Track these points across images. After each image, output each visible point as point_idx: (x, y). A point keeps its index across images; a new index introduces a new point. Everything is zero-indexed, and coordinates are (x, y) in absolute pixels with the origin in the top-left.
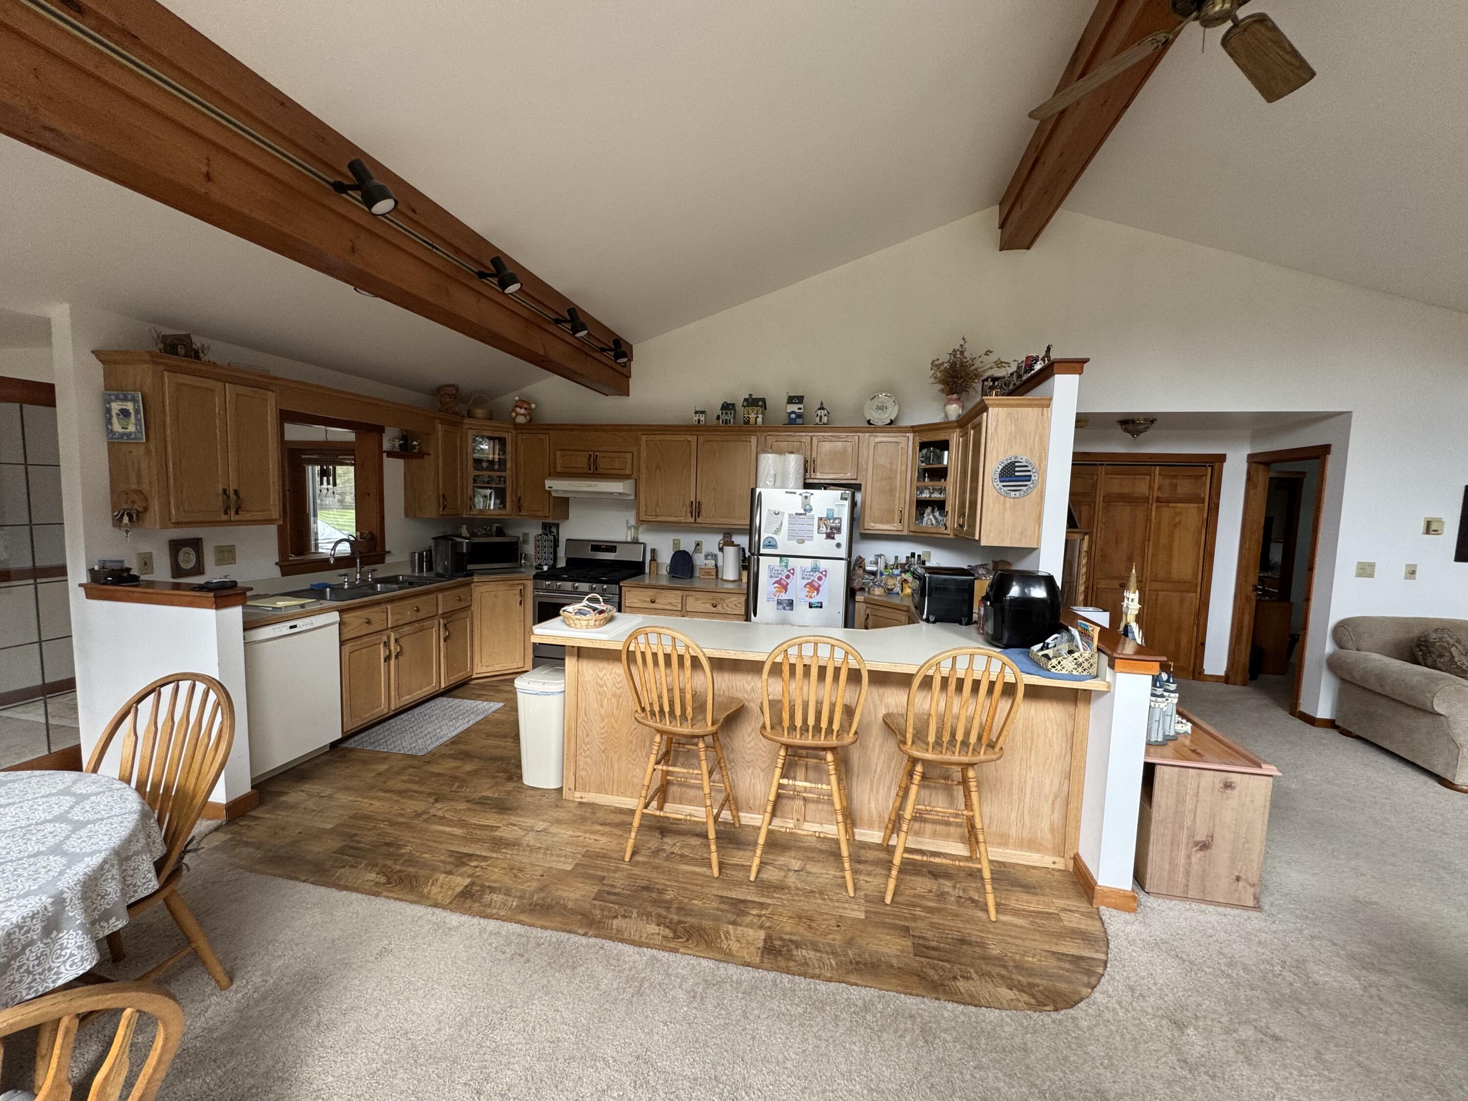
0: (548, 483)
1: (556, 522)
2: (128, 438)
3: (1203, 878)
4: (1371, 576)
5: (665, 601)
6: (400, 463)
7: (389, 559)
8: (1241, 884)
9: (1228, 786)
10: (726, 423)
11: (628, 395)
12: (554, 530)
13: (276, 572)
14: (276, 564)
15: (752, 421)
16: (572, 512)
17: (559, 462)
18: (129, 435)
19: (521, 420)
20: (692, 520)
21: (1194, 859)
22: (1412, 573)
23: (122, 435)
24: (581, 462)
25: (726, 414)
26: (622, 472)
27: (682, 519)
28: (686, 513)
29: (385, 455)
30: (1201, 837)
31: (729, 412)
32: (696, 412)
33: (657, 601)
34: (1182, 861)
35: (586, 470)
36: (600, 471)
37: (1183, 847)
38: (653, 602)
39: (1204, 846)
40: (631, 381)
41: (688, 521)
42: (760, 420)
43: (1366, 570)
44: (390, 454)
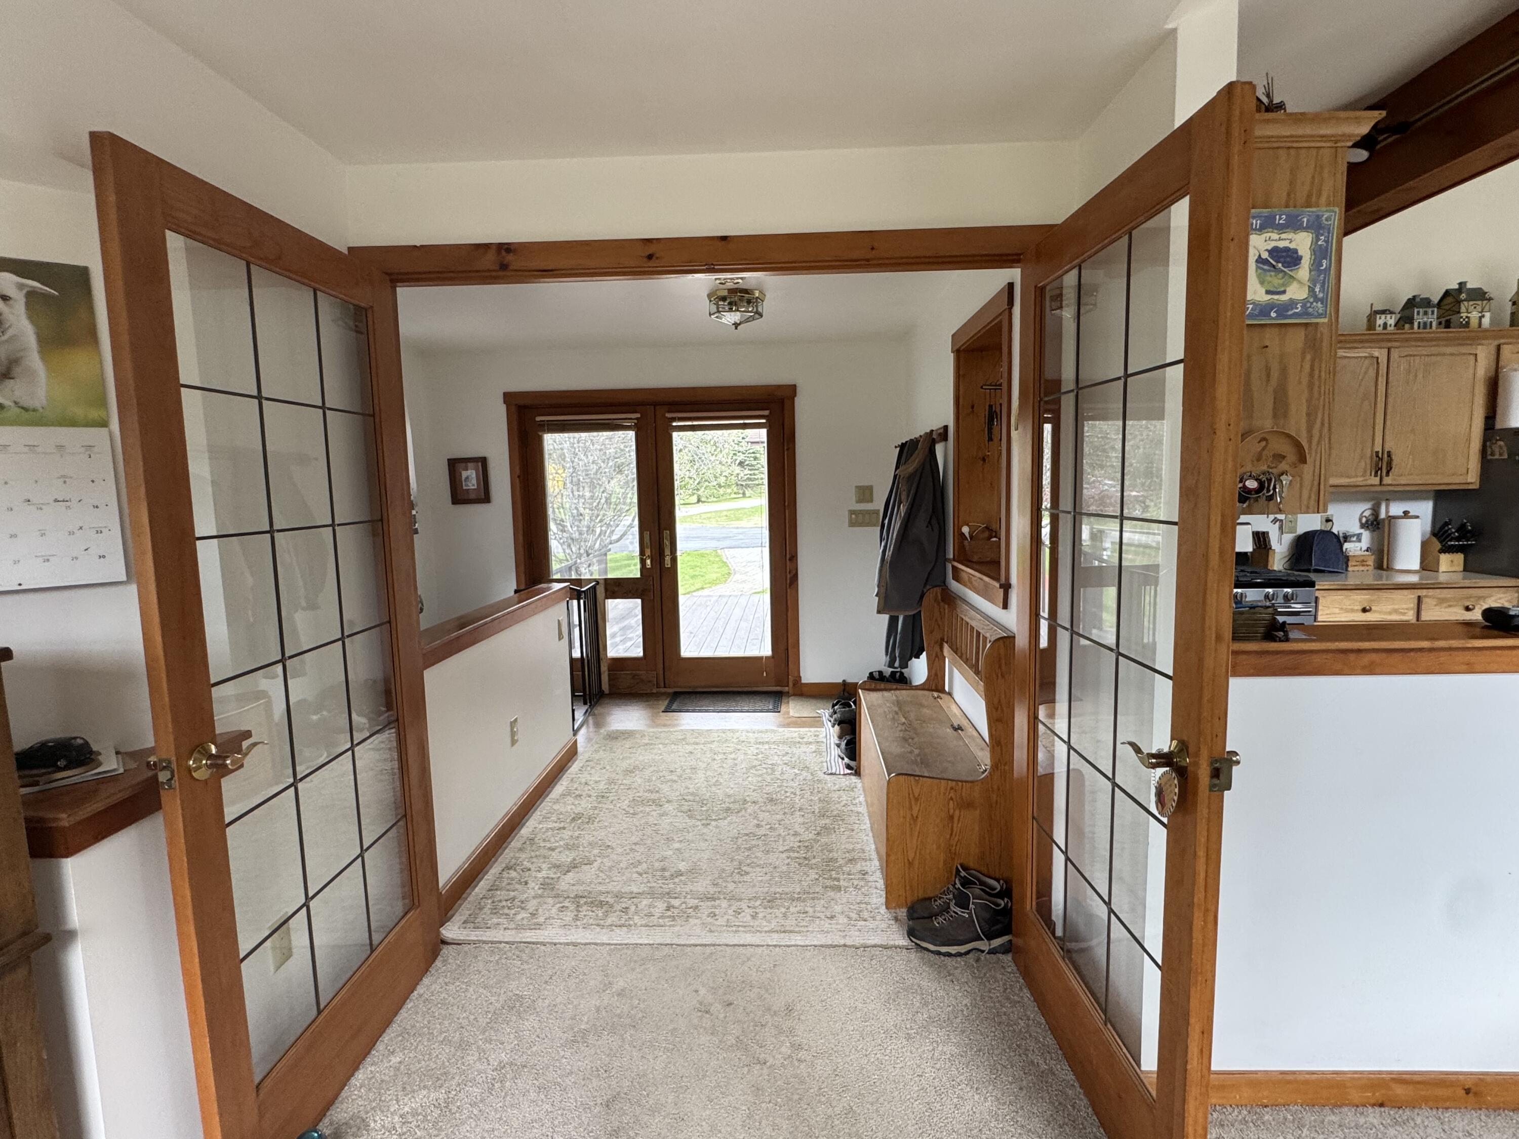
2: (1280, 315)
5: (1389, 608)
10: (1425, 328)
15: (1474, 322)
18: (1283, 309)
20: (1376, 481)
23: (1264, 310)
25: (1426, 313)
27: (1359, 480)
28: (1365, 471)
31: (1430, 310)
33: (1373, 608)
38: (1364, 610)
41: (1369, 482)
42: (1486, 321)
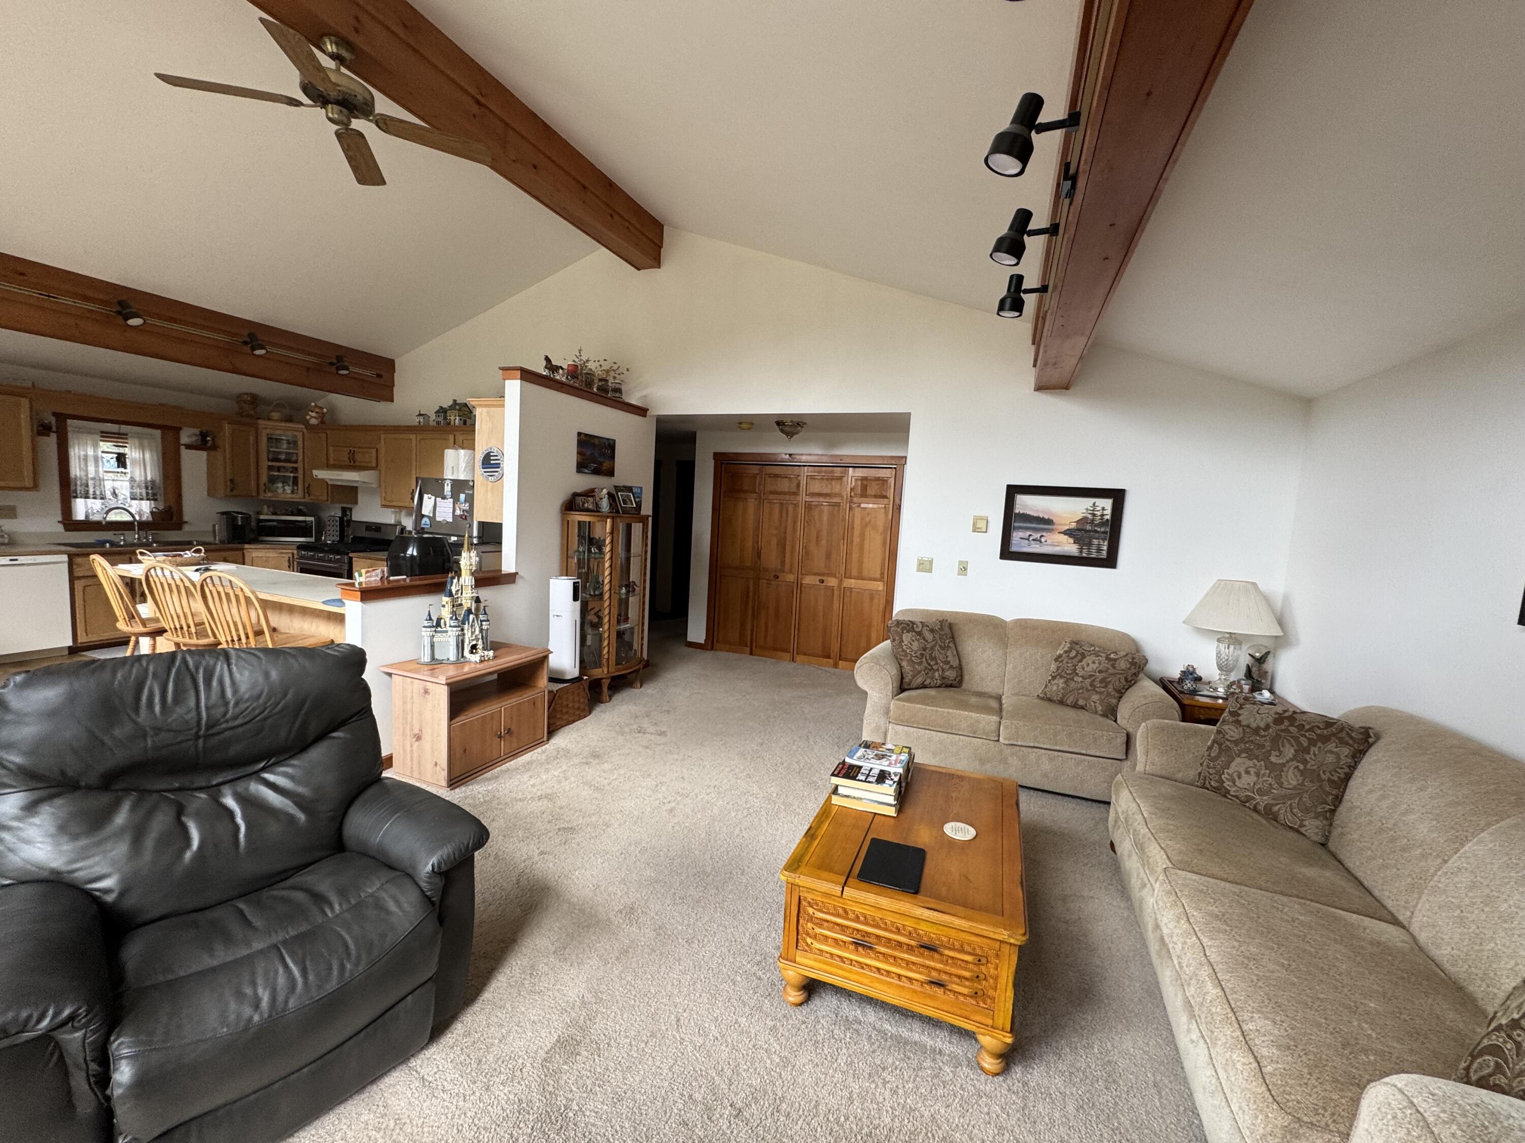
0: (315, 472)
1: (349, 506)
3: (419, 763)
4: (930, 570)
6: (203, 455)
7: (186, 528)
8: (438, 768)
9: (426, 692)
10: (437, 424)
11: (392, 401)
12: (348, 513)
13: (60, 528)
14: (59, 522)
15: (453, 422)
16: (360, 498)
17: (332, 455)
19: (314, 421)
21: (415, 748)
22: (963, 569)
24: (344, 456)
25: (439, 416)
26: (369, 465)
27: (407, 504)
28: (410, 499)
29: (183, 448)
30: (416, 731)
31: (441, 415)
32: (420, 415)
34: (408, 748)
35: (347, 463)
36: (357, 464)
37: (408, 737)
39: (418, 738)
40: (395, 389)
42: (456, 422)
43: (925, 566)
44: (188, 447)
